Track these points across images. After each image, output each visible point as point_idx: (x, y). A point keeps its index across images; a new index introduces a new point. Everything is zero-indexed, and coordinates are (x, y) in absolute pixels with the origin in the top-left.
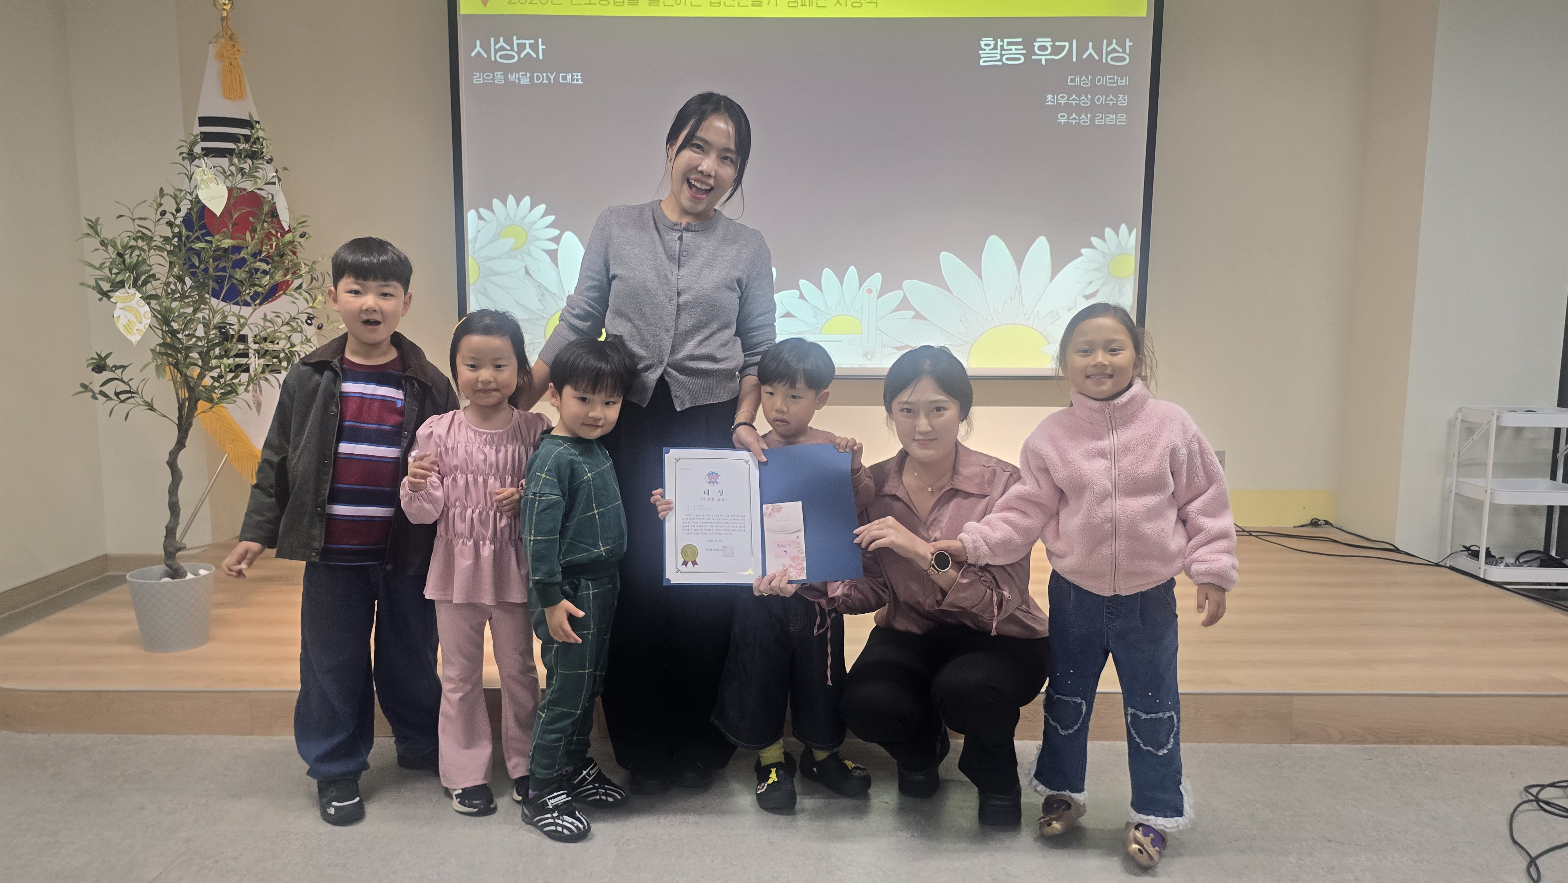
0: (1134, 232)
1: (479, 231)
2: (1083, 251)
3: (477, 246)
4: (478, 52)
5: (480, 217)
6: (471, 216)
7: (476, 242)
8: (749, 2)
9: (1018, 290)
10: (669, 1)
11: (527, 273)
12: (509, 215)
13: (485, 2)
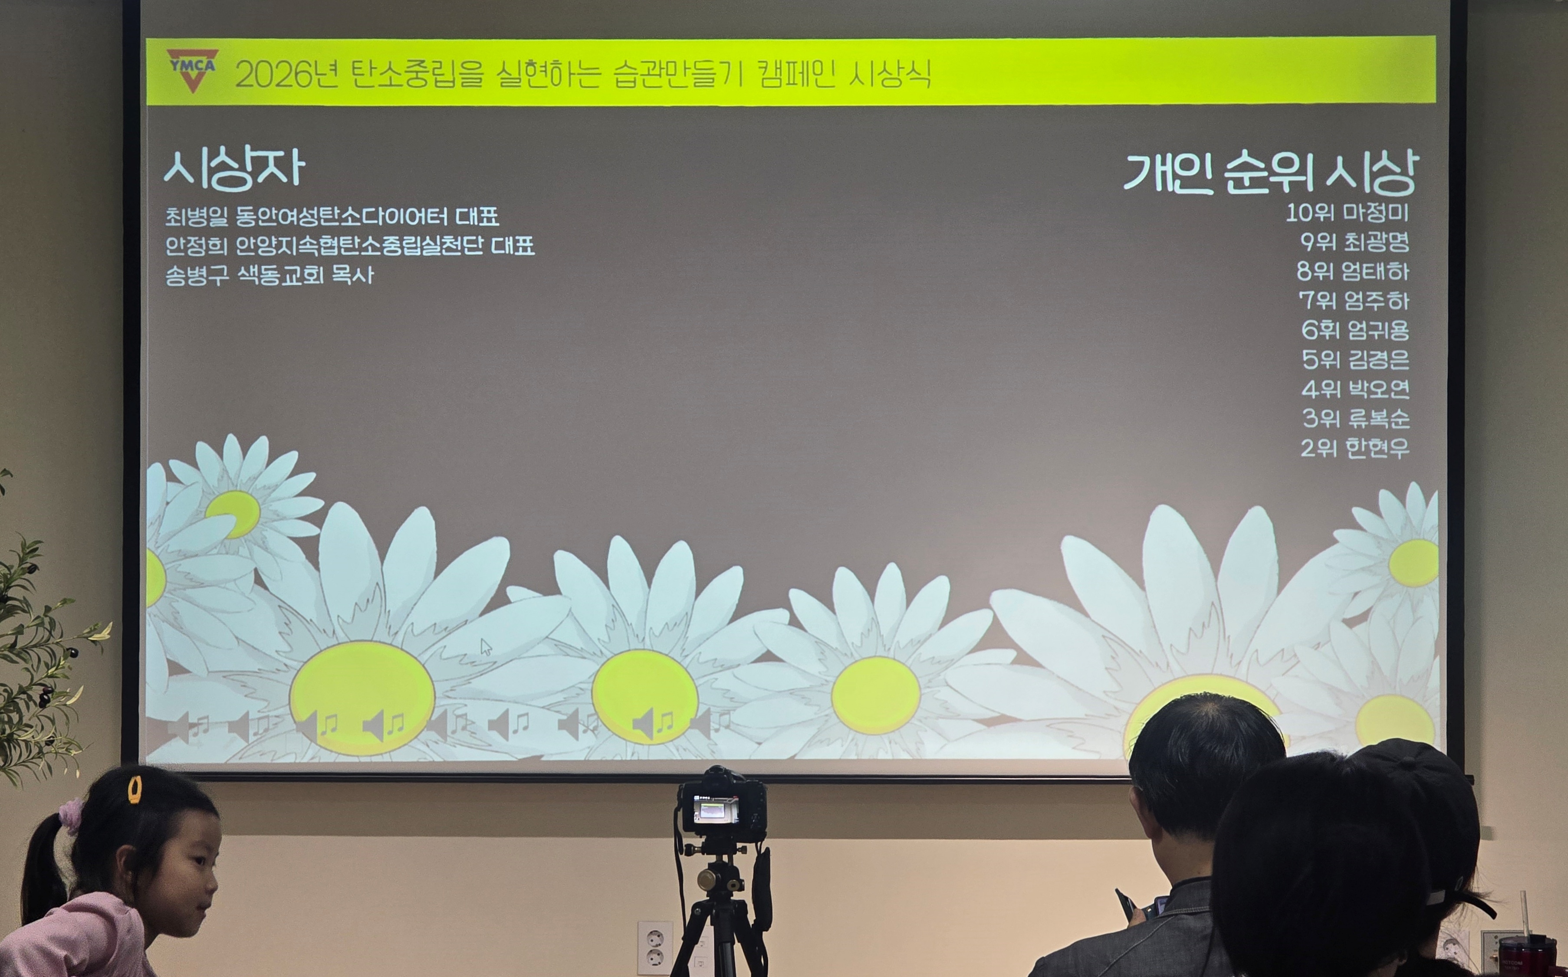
0: (1435, 497)
1: (168, 503)
2: (1338, 534)
3: (163, 531)
4: (178, 172)
5: (171, 477)
6: (153, 475)
7: (160, 524)
8: (690, 80)
9: (1216, 608)
10: (540, 79)
11: (259, 581)
12: (227, 472)
13: (193, 85)
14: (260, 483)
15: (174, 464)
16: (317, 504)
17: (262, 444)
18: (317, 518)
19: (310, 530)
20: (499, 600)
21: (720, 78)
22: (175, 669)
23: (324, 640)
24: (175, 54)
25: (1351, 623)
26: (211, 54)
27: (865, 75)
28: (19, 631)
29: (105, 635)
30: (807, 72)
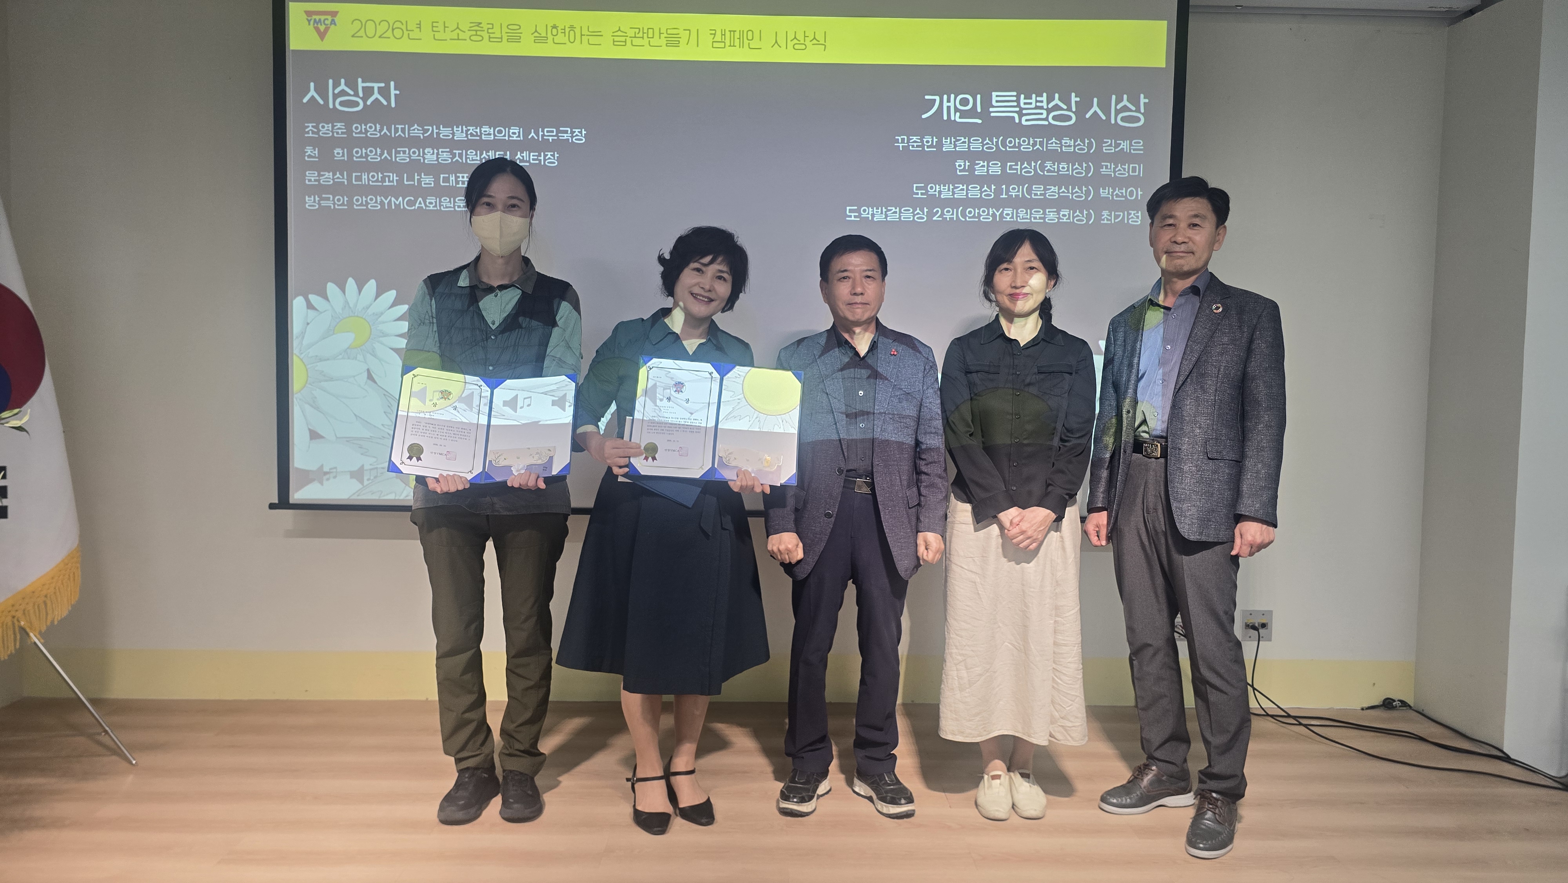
1: (308, 324)
3: (305, 342)
5: (310, 306)
6: (297, 305)
7: (303, 338)
8: (663, 41)
10: (560, 38)
11: (370, 377)
12: (348, 303)
13: (322, 35)
14: (371, 311)
15: (313, 298)
17: (371, 285)
21: (683, 41)
22: (314, 435)
24: (309, 13)
26: (334, 14)
27: (782, 41)
30: (743, 38)
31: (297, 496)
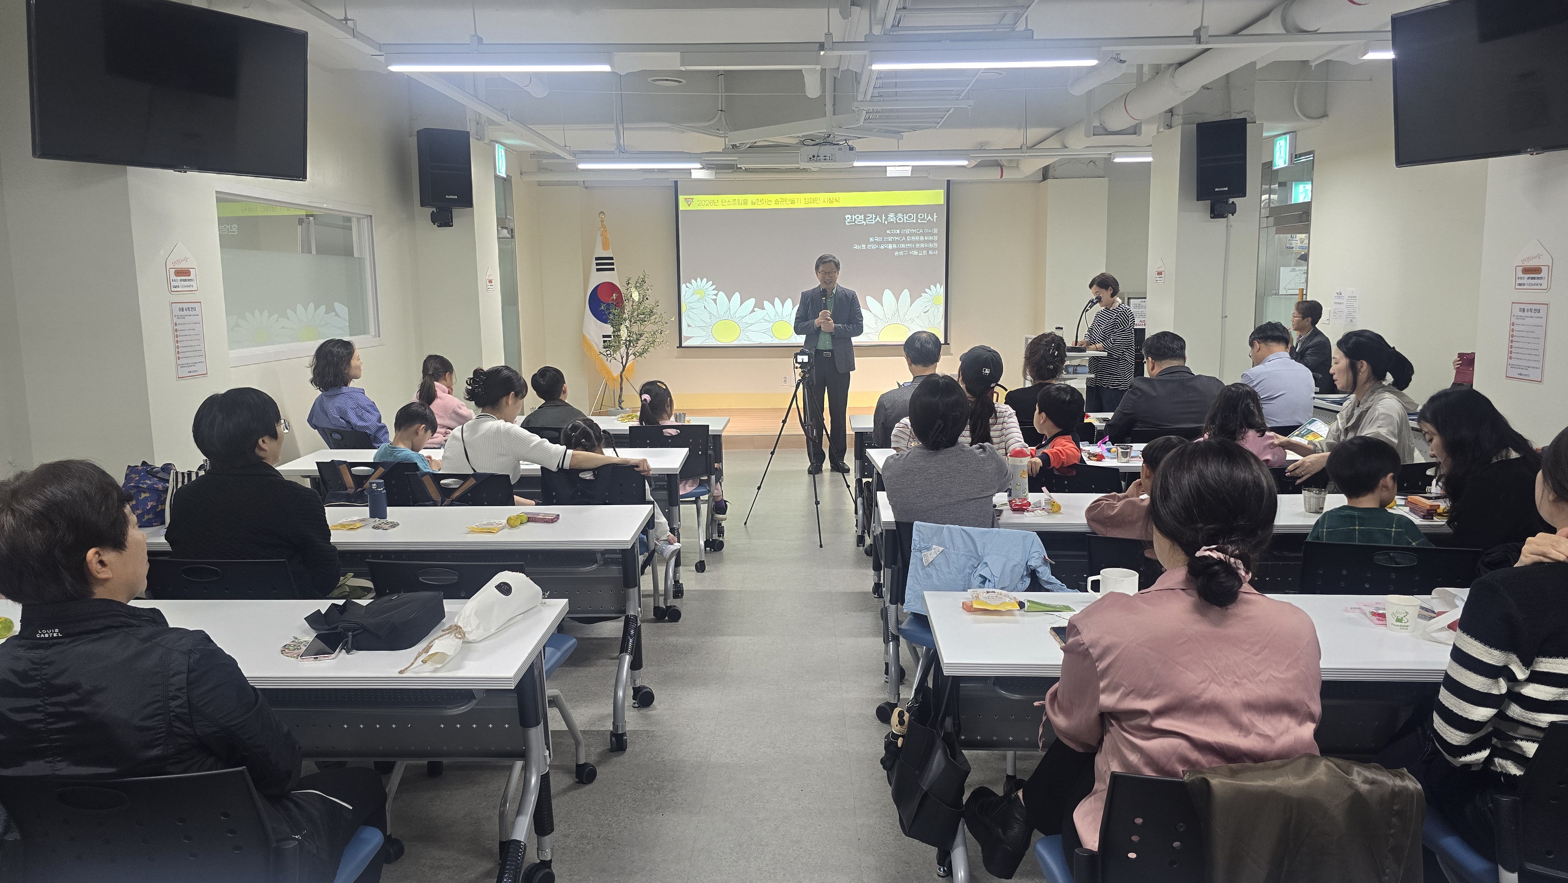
0: (942, 287)
1: (687, 292)
2: (922, 294)
4: (687, 224)
5: (687, 287)
6: (683, 286)
7: (685, 297)
8: (790, 203)
9: (898, 310)
10: (759, 203)
11: (705, 308)
12: (698, 286)
13: (689, 205)
14: (705, 288)
15: (688, 284)
16: (716, 292)
17: (705, 280)
18: (716, 295)
19: (715, 297)
20: (753, 311)
21: (796, 202)
22: (689, 326)
23: (718, 320)
24: (685, 199)
25: (925, 313)
26: (693, 199)
27: (826, 201)
28: (656, 318)
29: (673, 319)
30: (814, 200)
31: (684, 344)
